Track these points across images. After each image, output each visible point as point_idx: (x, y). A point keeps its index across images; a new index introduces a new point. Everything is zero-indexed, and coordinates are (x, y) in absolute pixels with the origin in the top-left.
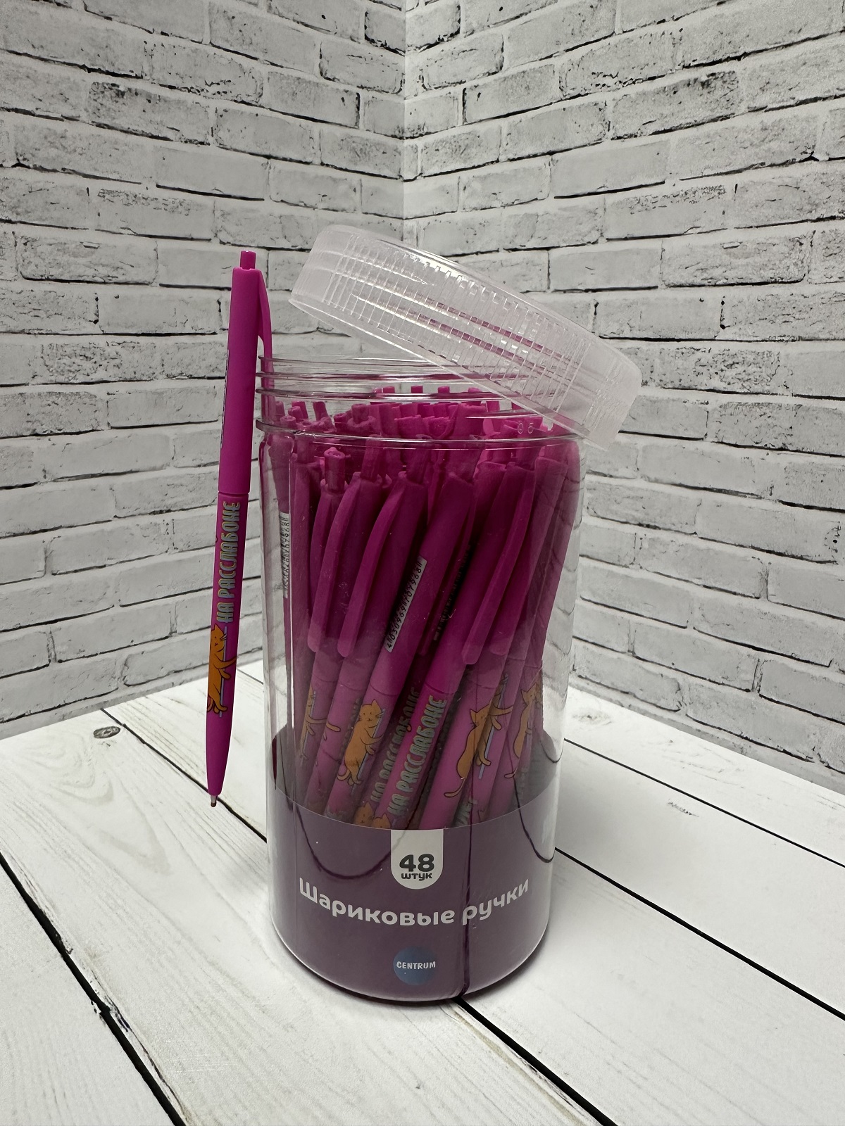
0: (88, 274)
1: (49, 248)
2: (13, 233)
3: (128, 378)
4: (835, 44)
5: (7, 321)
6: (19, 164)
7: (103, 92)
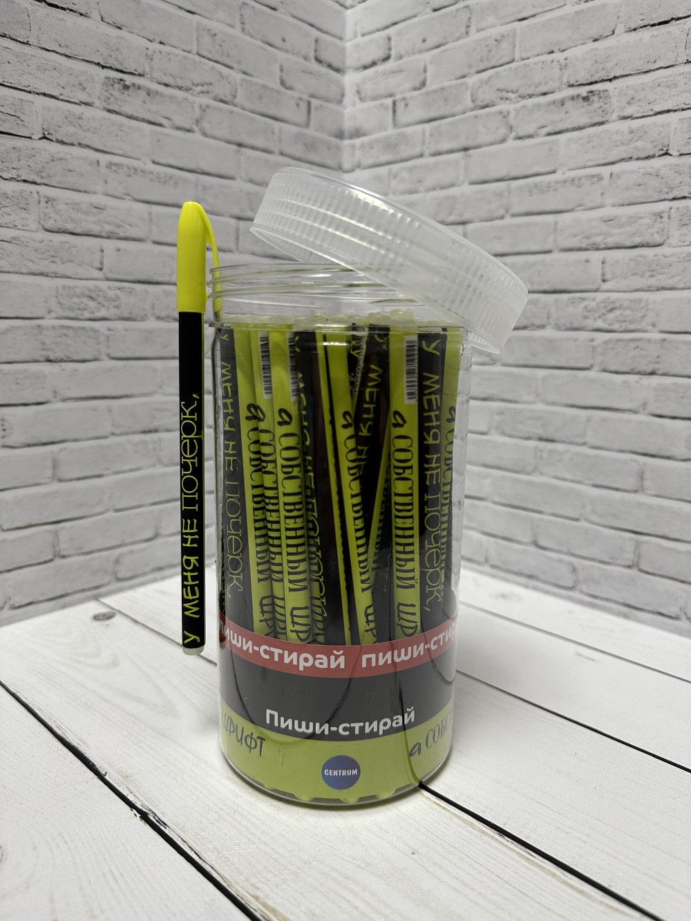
0: (96, 229)
1: (66, 207)
2: (38, 193)
3: (126, 317)
4: (681, 72)
5: (30, 264)
6: (44, 138)
7: (112, 85)
